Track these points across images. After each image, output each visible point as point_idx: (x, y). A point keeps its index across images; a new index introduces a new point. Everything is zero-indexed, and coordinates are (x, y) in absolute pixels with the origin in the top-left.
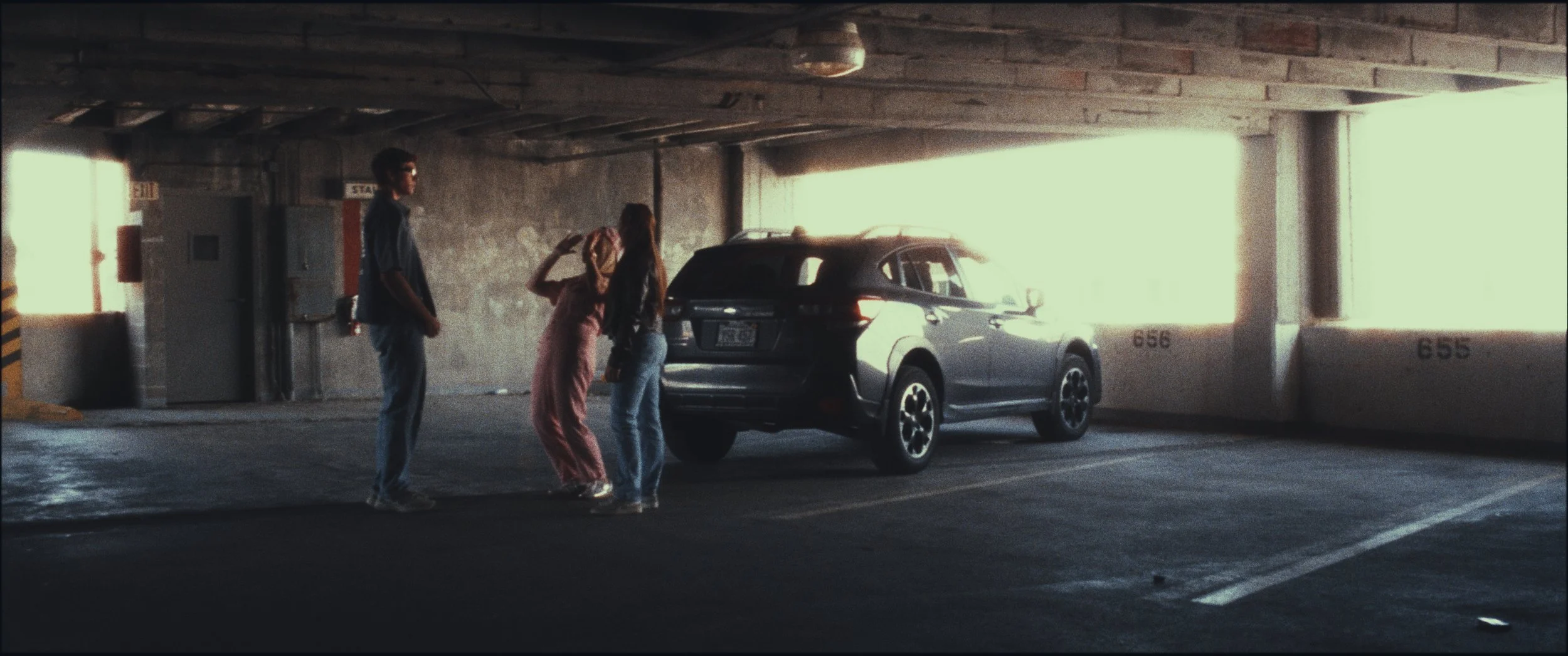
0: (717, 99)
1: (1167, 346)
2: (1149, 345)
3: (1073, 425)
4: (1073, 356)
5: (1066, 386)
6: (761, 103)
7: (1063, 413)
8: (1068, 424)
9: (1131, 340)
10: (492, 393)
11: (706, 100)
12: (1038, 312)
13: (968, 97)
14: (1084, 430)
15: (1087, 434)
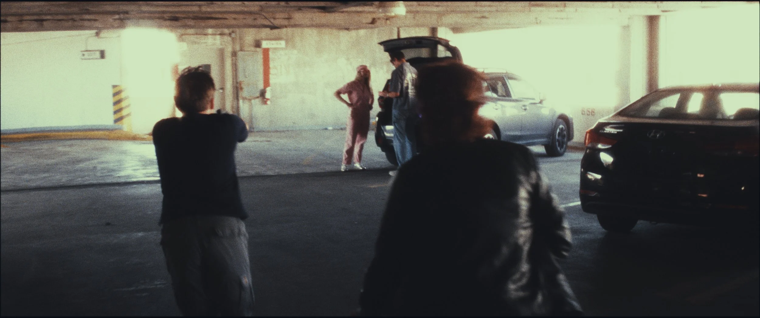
0: (370, 20)
1: (594, 115)
2: (588, 114)
3: (560, 149)
4: (560, 120)
5: (559, 133)
6: (388, 22)
7: (557, 143)
8: (559, 149)
9: (581, 113)
10: (326, 129)
11: (364, 21)
12: (544, 102)
13: (482, 15)
14: (564, 152)
15: (566, 154)
